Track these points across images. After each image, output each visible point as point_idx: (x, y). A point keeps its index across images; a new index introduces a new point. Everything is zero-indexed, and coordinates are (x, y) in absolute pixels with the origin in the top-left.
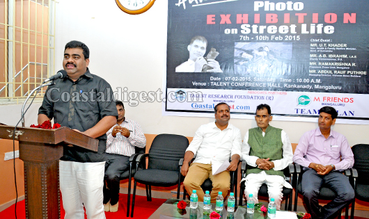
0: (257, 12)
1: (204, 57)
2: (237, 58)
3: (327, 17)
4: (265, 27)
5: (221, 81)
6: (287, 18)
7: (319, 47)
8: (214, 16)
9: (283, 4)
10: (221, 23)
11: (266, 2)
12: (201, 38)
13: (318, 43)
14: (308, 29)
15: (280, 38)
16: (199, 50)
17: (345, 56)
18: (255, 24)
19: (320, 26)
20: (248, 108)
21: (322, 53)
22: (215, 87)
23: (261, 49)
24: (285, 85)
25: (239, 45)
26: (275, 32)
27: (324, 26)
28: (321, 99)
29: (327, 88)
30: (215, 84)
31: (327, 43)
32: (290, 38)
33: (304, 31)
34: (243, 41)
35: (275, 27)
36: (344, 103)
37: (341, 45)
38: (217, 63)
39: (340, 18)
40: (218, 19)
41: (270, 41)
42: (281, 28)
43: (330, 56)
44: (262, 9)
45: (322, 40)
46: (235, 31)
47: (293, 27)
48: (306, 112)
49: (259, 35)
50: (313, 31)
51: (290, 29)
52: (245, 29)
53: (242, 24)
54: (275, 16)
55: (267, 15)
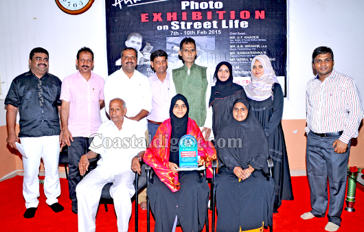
0: (183, 11)
1: (140, 50)
2: (169, 51)
3: (242, 13)
4: (192, 23)
6: (209, 14)
7: (237, 39)
8: (147, 15)
9: (206, 4)
10: (154, 20)
11: (191, 2)
12: (137, 34)
13: (236, 36)
14: (227, 24)
15: (205, 32)
16: (136, 45)
17: (258, 46)
18: (183, 21)
19: (237, 22)
21: (240, 45)
25: (170, 39)
26: (200, 27)
28: (241, 82)
29: (245, 73)
31: (243, 36)
32: (212, 32)
33: (224, 26)
34: (173, 36)
35: (200, 24)
37: (254, 37)
39: (253, 15)
40: (151, 17)
41: (196, 35)
42: (205, 24)
43: (246, 46)
44: (188, 8)
45: (239, 34)
46: (166, 27)
47: (215, 23)
49: (187, 30)
50: (231, 26)
51: (212, 24)
52: (175, 25)
53: (172, 21)
54: (199, 13)
55: (193, 13)
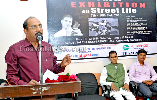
0: (99, 1)
1: (71, 27)
2: (90, 27)
3: (133, 4)
4: (104, 9)
5: (82, 40)
6: (114, 4)
7: (131, 19)
8: (75, 3)
10: (80, 7)
12: (69, 16)
13: (130, 18)
14: (125, 11)
15: (112, 15)
16: (68, 23)
17: (142, 24)
18: (99, 8)
19: (130, 9)
20: (98, 54)
21: (132, 23)
22: (79, 45)
23: (103, 22)
24: (116, 41)
25: (91, 19)
26: (109, 12)
27: (132, 9)
28: (134, 46)
29: (136, 40)
30: (79, 42)
31: (134, 18)
33: (123, 11)
34: (93, 17)
35: (109, 10)
36: (144, 47)
37: (140, 19)
38: (79, 30)
39: (138, 5)
40: (78, 5)
41: (107, 17)
42: (112, 10)
43: (136, 24)
45: (131, 16)
46: (88, 12)
47: (118, 9)
48: (127, 54)
49: (101, 14)
50: (127, 12)
51: (116, 10)
52: (94, 10)
53: (92, 7)
54: (108, 3)
55: (104, 3)
